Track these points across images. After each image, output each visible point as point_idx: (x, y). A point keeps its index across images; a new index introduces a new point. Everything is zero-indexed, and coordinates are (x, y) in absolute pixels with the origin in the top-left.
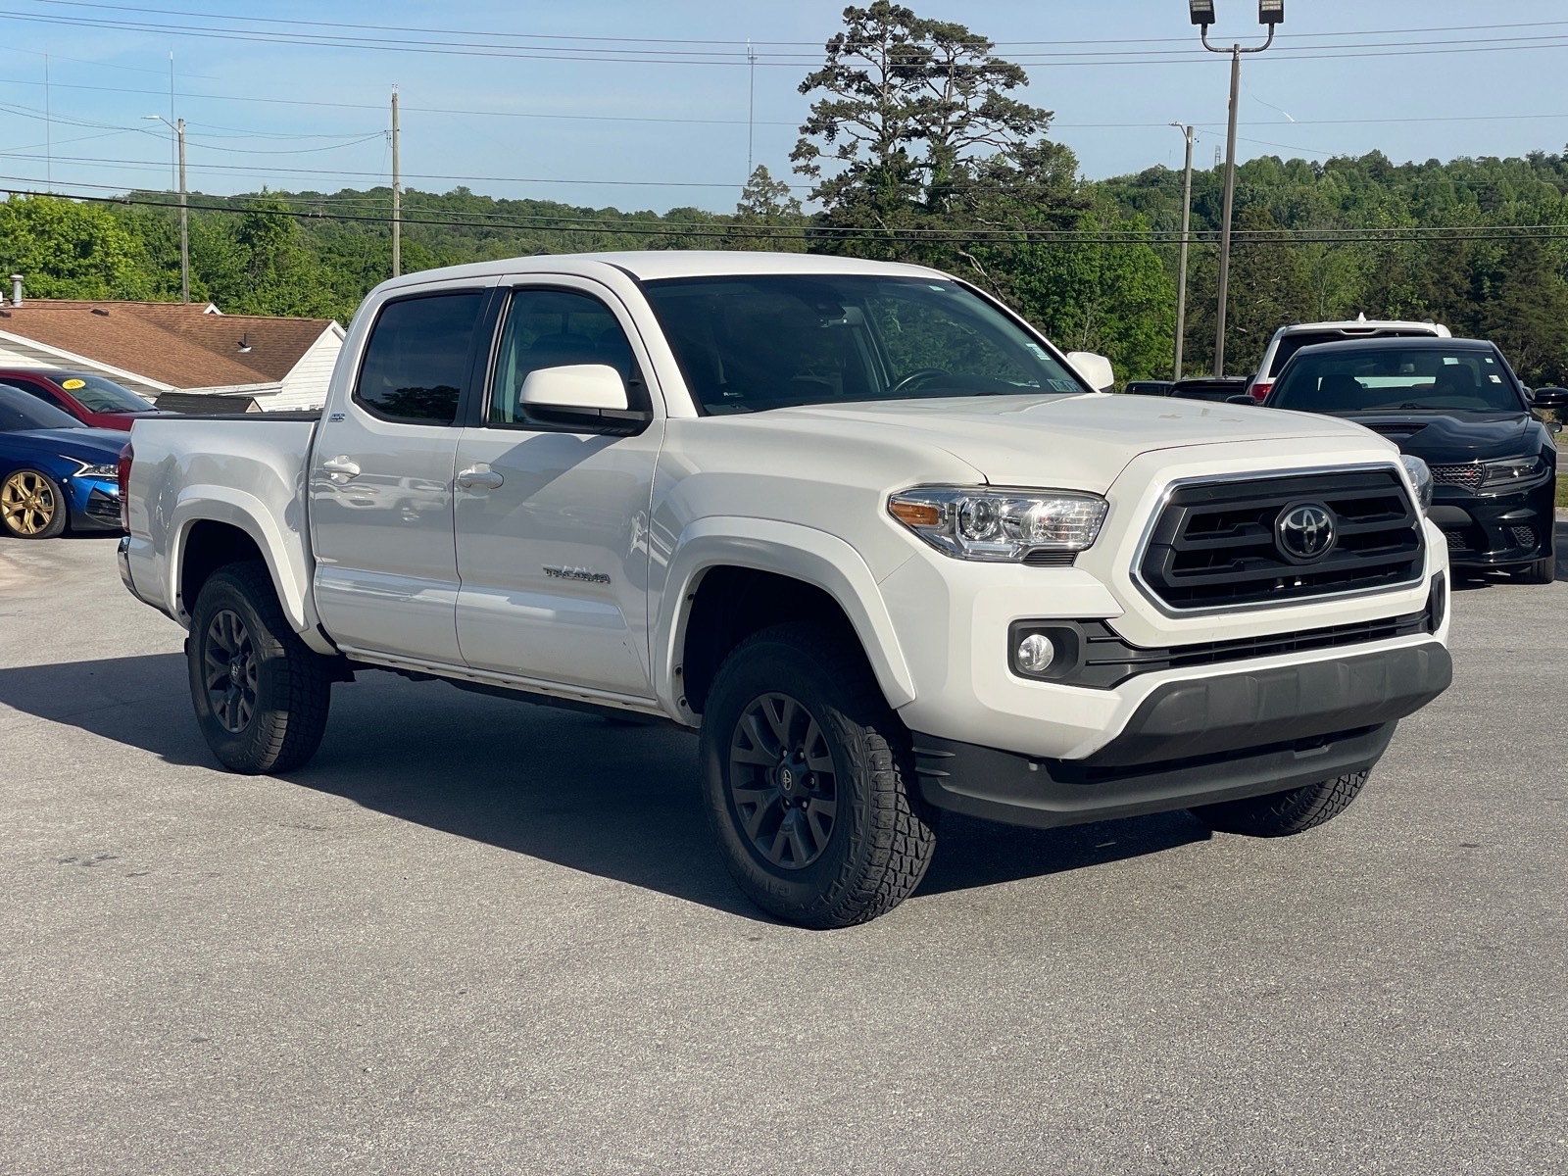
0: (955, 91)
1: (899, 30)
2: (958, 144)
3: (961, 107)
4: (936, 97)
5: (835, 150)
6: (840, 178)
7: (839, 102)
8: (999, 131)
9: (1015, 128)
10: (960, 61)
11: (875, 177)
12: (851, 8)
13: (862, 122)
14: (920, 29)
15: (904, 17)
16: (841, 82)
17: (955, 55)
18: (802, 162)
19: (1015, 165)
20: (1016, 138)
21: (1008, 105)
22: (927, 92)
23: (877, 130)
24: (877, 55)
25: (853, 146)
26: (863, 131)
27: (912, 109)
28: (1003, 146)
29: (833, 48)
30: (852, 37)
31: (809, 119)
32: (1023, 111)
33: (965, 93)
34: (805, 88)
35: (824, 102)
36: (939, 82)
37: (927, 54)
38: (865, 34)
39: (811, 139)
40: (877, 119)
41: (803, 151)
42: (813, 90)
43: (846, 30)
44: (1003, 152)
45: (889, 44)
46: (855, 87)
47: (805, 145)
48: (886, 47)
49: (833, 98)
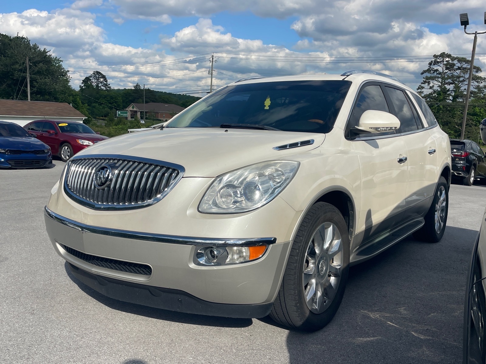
0: (462, 73)
1: (447, 59)
2: (461, 86)
3: (462, 77)
4: (457, 74)
5: (429, 87)
6: (430, 94)
7: (430, 76)
8: (473, 82)
9: (477, 82)
10: (464, 66)
11: (439, 93)
12: (435, 55)
13: (436, 80)
14: (453, 59)
15: (449, 56)
16: (432, 72)
17: (463, 65)
18: (419, 90)
19: (476, 90)
20: (477, 84)
21: (476, 76)
22: (455, 74)
23: (440, 82)
24: (442, 65)
25: (433, 86)
26: (436, 82)
27: (449, 78)
28: (474, 86)
29: (430, 64)
30: (435, 62)
31: (423, 81)
32: (480, 78)
33: (464, 74)
34: (422, 74)
35: (427, 76)
36: (458, 71)
37: (454, 65)
38: (438, 60)
39: (423, 85)
40: (440, 80)
41: (421, 88)
42: (424, 74)
43: (433, 60)
44: (474, 88)
45: (445, 63)
46: (436, 73)
47: (421, 86)
48: (444, 63)
49: (429, 75)
